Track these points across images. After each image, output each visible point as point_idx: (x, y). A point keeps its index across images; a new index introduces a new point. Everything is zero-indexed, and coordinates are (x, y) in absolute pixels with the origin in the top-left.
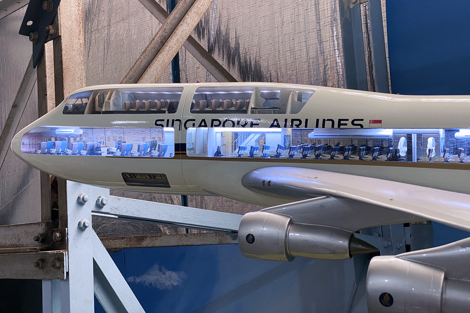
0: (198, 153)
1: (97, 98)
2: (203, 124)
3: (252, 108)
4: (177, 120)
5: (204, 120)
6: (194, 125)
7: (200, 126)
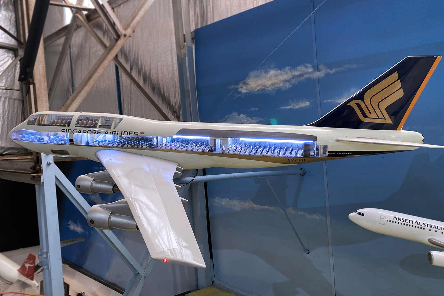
0: (78, 143)
1: (40, 118)
2: (80, 132)
3: (99, 125)
4: (70, 130)
5: (80, 130)
6: (76, 132)
7: (79, 132)
